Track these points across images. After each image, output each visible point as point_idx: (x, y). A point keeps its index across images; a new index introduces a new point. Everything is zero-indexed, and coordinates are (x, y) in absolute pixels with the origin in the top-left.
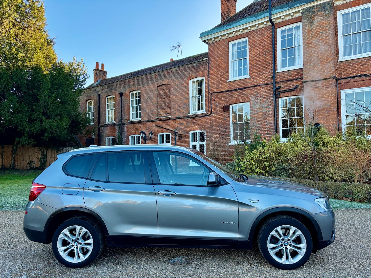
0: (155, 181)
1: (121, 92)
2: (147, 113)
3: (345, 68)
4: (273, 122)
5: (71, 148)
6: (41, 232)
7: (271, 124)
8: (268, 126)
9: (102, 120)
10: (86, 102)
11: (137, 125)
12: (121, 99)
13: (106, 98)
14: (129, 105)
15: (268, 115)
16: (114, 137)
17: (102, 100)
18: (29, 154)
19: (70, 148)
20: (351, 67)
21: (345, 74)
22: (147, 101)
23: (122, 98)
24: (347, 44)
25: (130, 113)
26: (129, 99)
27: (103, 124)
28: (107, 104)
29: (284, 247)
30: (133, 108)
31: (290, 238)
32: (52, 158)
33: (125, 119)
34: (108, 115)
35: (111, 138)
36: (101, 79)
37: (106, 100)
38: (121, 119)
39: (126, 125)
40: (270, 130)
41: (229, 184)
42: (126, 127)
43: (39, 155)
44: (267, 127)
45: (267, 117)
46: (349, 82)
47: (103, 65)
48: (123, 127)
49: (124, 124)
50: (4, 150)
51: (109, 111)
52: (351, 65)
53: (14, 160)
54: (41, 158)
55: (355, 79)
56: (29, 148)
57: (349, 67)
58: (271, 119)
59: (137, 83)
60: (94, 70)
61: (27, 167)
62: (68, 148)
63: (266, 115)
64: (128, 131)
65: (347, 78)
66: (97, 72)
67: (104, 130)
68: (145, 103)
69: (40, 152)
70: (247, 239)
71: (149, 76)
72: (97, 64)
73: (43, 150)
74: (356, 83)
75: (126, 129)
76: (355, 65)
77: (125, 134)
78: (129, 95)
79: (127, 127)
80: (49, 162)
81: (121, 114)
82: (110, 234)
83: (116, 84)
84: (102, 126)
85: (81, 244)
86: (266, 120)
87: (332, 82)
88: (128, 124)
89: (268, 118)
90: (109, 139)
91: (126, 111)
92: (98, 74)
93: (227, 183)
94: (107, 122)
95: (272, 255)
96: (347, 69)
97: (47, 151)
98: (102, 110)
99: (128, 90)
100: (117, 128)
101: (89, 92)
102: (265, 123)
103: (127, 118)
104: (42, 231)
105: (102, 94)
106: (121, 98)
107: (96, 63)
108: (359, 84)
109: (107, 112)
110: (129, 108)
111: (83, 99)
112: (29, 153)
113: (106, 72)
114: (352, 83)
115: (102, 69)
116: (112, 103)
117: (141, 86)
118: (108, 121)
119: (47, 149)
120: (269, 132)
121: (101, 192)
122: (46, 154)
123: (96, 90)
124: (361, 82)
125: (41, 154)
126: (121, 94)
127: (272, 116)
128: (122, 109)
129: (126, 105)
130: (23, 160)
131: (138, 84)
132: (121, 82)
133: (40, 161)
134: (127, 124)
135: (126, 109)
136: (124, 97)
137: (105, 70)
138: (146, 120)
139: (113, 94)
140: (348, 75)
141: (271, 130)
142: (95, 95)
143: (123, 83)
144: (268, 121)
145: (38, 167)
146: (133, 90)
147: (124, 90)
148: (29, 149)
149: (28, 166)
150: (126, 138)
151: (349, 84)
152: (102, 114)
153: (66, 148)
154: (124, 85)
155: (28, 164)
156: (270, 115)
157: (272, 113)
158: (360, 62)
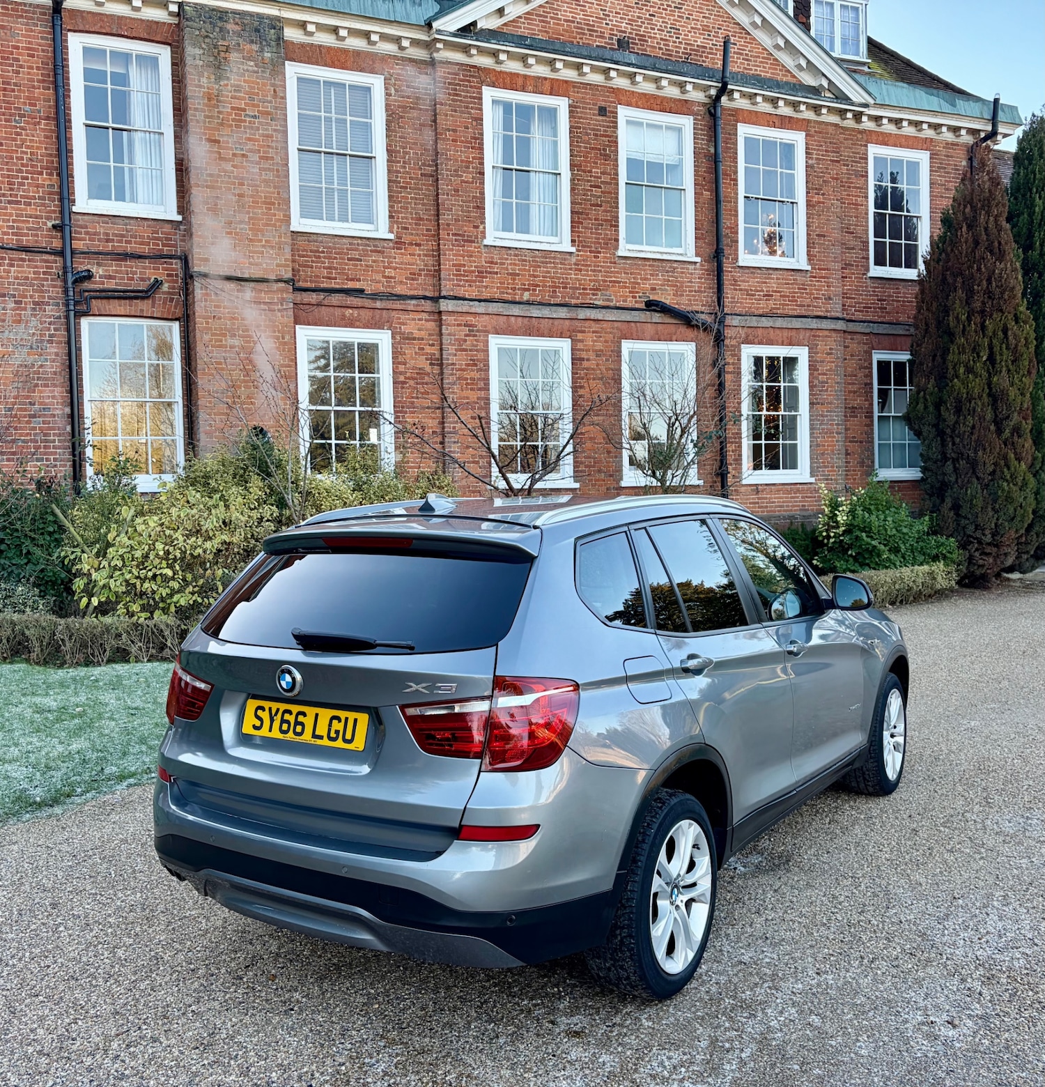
3: (307, 256)
4: (61, 410)
7: (54, 416)
8: (37, 423)
15: (38, 379)
20: (325, 257)
21: (307, 276)
24: (311, 181)
40: (46, 441)
44: (34, 429)
45: (36, 385)
46: (319, 305)
52: (323, 252)
55: (336, 299)
57: (319, 257)
58: (53, 397)
63: (28, 378)
65: (314, 290)
74: (338, 312)
76: (335, 253)
86: (28, 397)
87: (285, 296)
89: (41, 392)
96: (312, 261)
102: (25, 410)
108: (344, 315)
114: (328, 309)
120: (45, 447)
124: (351, 311)
127: (55, 386)
140: (316, 282)
141: (54, 441)
144: (41, 404)
151: (319, 312)
156: (46, 379)
157: (55, 373)
158: (347, 249)
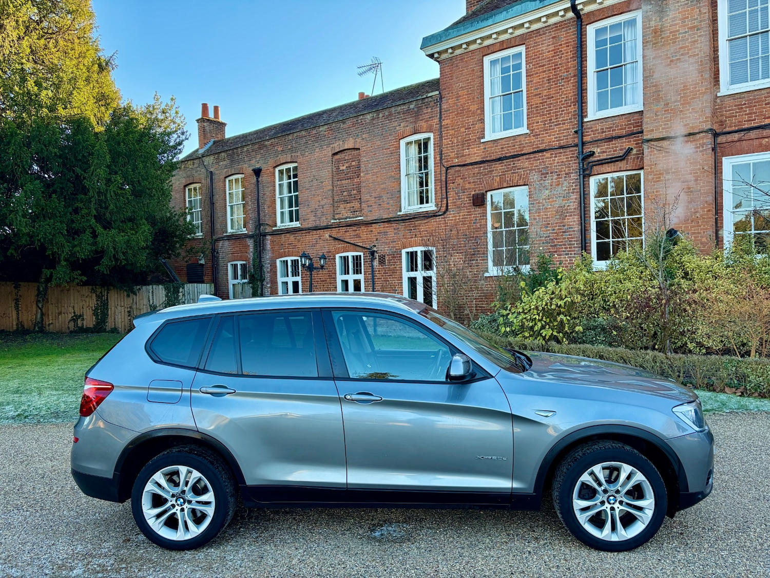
0: (337, 373)
1: (258, 166)
2: (312, 212)
3: (732, 110)
4: (577, 228)
5: (157, 287)
6: (107, 479)
7: (574, 231)
8: (566, 236)
9: (218, 226)
10: (185, 189)
11: (292, 238)
12: (258, 181)
13: (225, 181)
14: (275, 195)
15: (567, 213)
16: (244, 262)
17: (218, 185)
18: (72, 301)
19: (154, 287)
20: (746, 107)
21: (732, 123)
22: (312, 186)
23: (259, 179)
24: (738, 59)
25: (275, 210)
26: (274, 182)
27: (221, 236)
28: (228, 192)
29: (607, 506)
30: (282, 200)
31: (619, 489)
32: (119, 308)
33: (267, 224)
34: (232, 215)
35: (239, 263)
36: (213, 140)
37: (225, 185)
38: (259, 224)
39: (268, 237)
40: (570, 244)
41: (493, 377)
42: (269, 242)
43: (93, 302)
44: (565, 238)
45: (566, 216)
46: (739, 140)
47: (216, 108)
48: (263, 240)
49: (265, 236)
50: (20, 293)
51: (232, 207)
52: (745, 104)
53: (42, 314)
54: (96, 309)
55: (753, 134)
56: (72, 288)
57: (742, 108)
58: (574, 221)
59: (289, 147)
60: (198, 121)
61: (69, 328)
62: (151, 286)
63: (562, 213)
64: (273, 250)
65: (736, 132)
66: (205, 124)
67: (225, 247)
68: (307, 189)
69: (95, 295)
70: (531, 491)
71: (314, 133)
72: (205, 107)
73: (101, 292)
74: (756, 142)
75: (269, 246)
76: (755, 103)
77: (267, 256)
78: (274, 173)
79: (272, 241)
80: (113, 315)
81: (259, 214)
82: (249, 482)
83: (245, 149)
84: (218, 240)
85: (190, 502)
86: (562, 222)
87: (705, 141)
88: (274, 234)
89: (568, 219)
90: (235, 267)
91: (269, 207)
92: (207, 128)
93: (488, 376)
94: (229, 230)
95: (582, 523)
96: (736, 112)
97: (108, 293)
98: (218, 205)
99: (271, 162)
100: (250, 243)
101: (190, 167)
102: (561, 229)
103: (270, 223)
104: (110, 476)
105: (216, 172)
106: (257, 179)
107: (201, 106)
108: (761, 144)
109: (228, 209)
110: (275, 200)
111: (178, 183)
112: (72, 298)
113: (223, 125)
114: (748, 142)
115: (215, 118)
116: (238, 190)
117: (299, 154)
118: (232, 228)
119: (108, 290)
120: (570, 248)
121: (227, 397)
122: (107, 299)
123: (205, 164)
124: (767, 140)
125: (97, 301)
126: (257, 172)
127: (575, 215)
128: (260, 204)
129: (268, 193)
130: (60, 313)
131: (292, 150)
132: (256, 146)
133: (95, 313)
134: (270, 235)
135: (268, 203)
136: (264, 178)
137: (221, 119)
138: (310, 226)
139: (240, 171)
140: (739, 125)
141: (574, 244)
142: (202, 174)
143: (260, 148)
144: (568, 225)
145: (91, 326)
146: (282, 162)
147: (261, 162)
148: (72, 290)
149: (72, 324)
150: (269, 263)
151: (741, 145)
152: (218, 214)
153: (148, 287)
154: (262, 151)
155: (70, 321)
156: (571, 212)
157: (575, 209)
158: (765, 97)
